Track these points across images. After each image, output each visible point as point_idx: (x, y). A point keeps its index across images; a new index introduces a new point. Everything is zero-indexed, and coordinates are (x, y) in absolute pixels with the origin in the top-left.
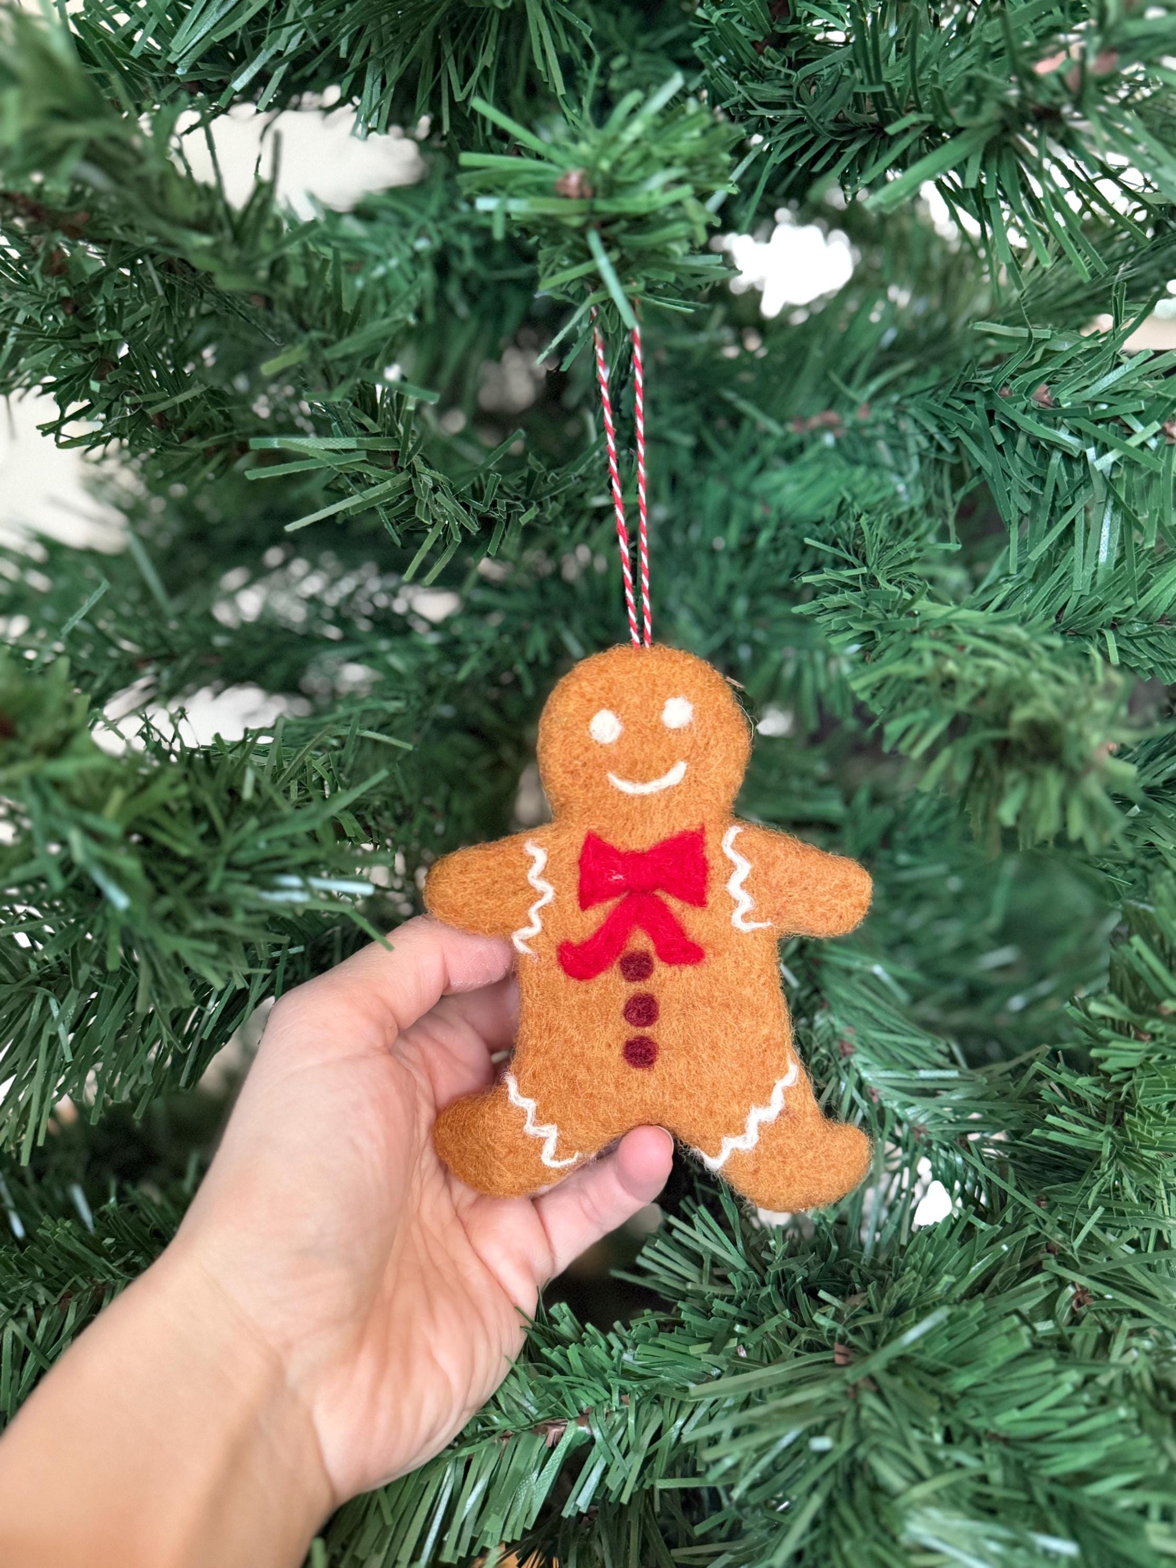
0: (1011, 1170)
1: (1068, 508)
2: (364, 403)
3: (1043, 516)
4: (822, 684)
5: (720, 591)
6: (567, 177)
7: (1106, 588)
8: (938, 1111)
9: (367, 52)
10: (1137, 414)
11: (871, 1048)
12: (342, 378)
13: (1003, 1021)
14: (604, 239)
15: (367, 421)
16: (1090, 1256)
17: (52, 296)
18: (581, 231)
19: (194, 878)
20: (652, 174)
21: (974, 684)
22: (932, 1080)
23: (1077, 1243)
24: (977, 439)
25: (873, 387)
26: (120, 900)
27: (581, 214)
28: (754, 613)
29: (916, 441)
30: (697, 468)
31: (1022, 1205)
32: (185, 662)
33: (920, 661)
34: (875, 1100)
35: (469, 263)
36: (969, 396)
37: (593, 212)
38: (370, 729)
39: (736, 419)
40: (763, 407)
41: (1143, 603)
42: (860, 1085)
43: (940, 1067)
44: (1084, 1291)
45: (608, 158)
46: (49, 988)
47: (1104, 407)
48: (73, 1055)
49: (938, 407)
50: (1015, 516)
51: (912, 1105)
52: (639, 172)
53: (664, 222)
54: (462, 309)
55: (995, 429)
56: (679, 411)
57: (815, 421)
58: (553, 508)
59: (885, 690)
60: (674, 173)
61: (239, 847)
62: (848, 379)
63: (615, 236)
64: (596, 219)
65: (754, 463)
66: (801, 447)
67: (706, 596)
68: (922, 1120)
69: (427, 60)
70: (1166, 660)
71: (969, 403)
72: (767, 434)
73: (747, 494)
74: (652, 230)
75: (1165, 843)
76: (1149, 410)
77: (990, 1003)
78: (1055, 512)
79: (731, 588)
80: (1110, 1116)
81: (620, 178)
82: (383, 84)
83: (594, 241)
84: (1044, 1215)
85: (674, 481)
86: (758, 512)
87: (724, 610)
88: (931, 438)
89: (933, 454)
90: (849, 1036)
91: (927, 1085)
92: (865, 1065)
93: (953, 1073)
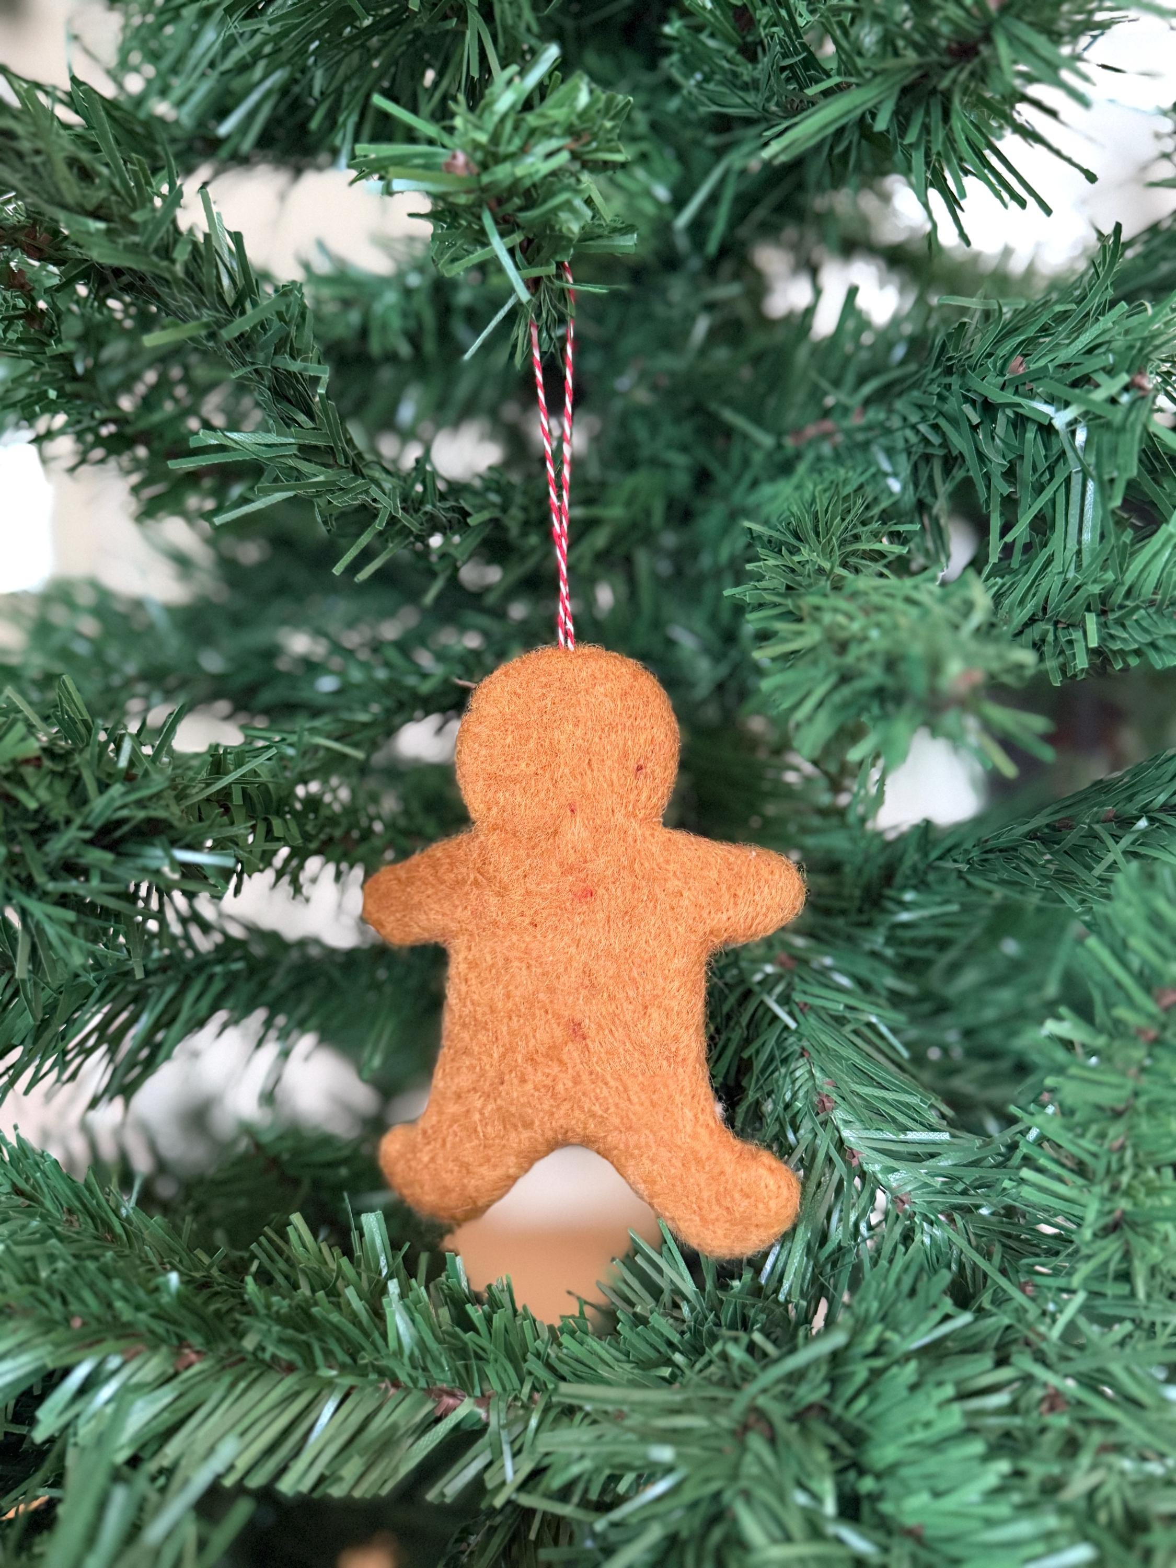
1: (1048, 483)
6: (454, 157)
7: (1088, 567)
8: (929, 1180)
10: (1106, 369)
11: (853, 1104)
15: (301, 417)
16: (1069, 1352)
20: (535, 145)
22: (920, 1143)
23: (1054, 1335)
24: (953, 421)
25: (868, 389)
27: (468, 192)
29: (903, 436)
31: (1002, 1289)
34: (855, 1162)
37: (482, 189)
40: (758, 420)
41: (1126, 577)
42: (840, 1144)
43: (932, 1129)
44: (1054, 1392)
45: (485, 131)
49: (920, 397)
50: (997, 499)
51: (896, 1170)
52: (518, 141)
55: (969, 408)
56: (675, 433)
57: (811, 431)
60: (555, 143)
62: (838, 382)
64: (488, 197)
65: (747, 479)
66: (796, 458)
68: (907, 1188)
76: (1118, 363)
78: (1036, 490)
83: (487, 220)
84: (1027, 1304)
88: (918, 432)
89: (920, 449)
90: (827, 1089)
91: (919, 1150)
92: (847, 1122)
93: (945, 1136)
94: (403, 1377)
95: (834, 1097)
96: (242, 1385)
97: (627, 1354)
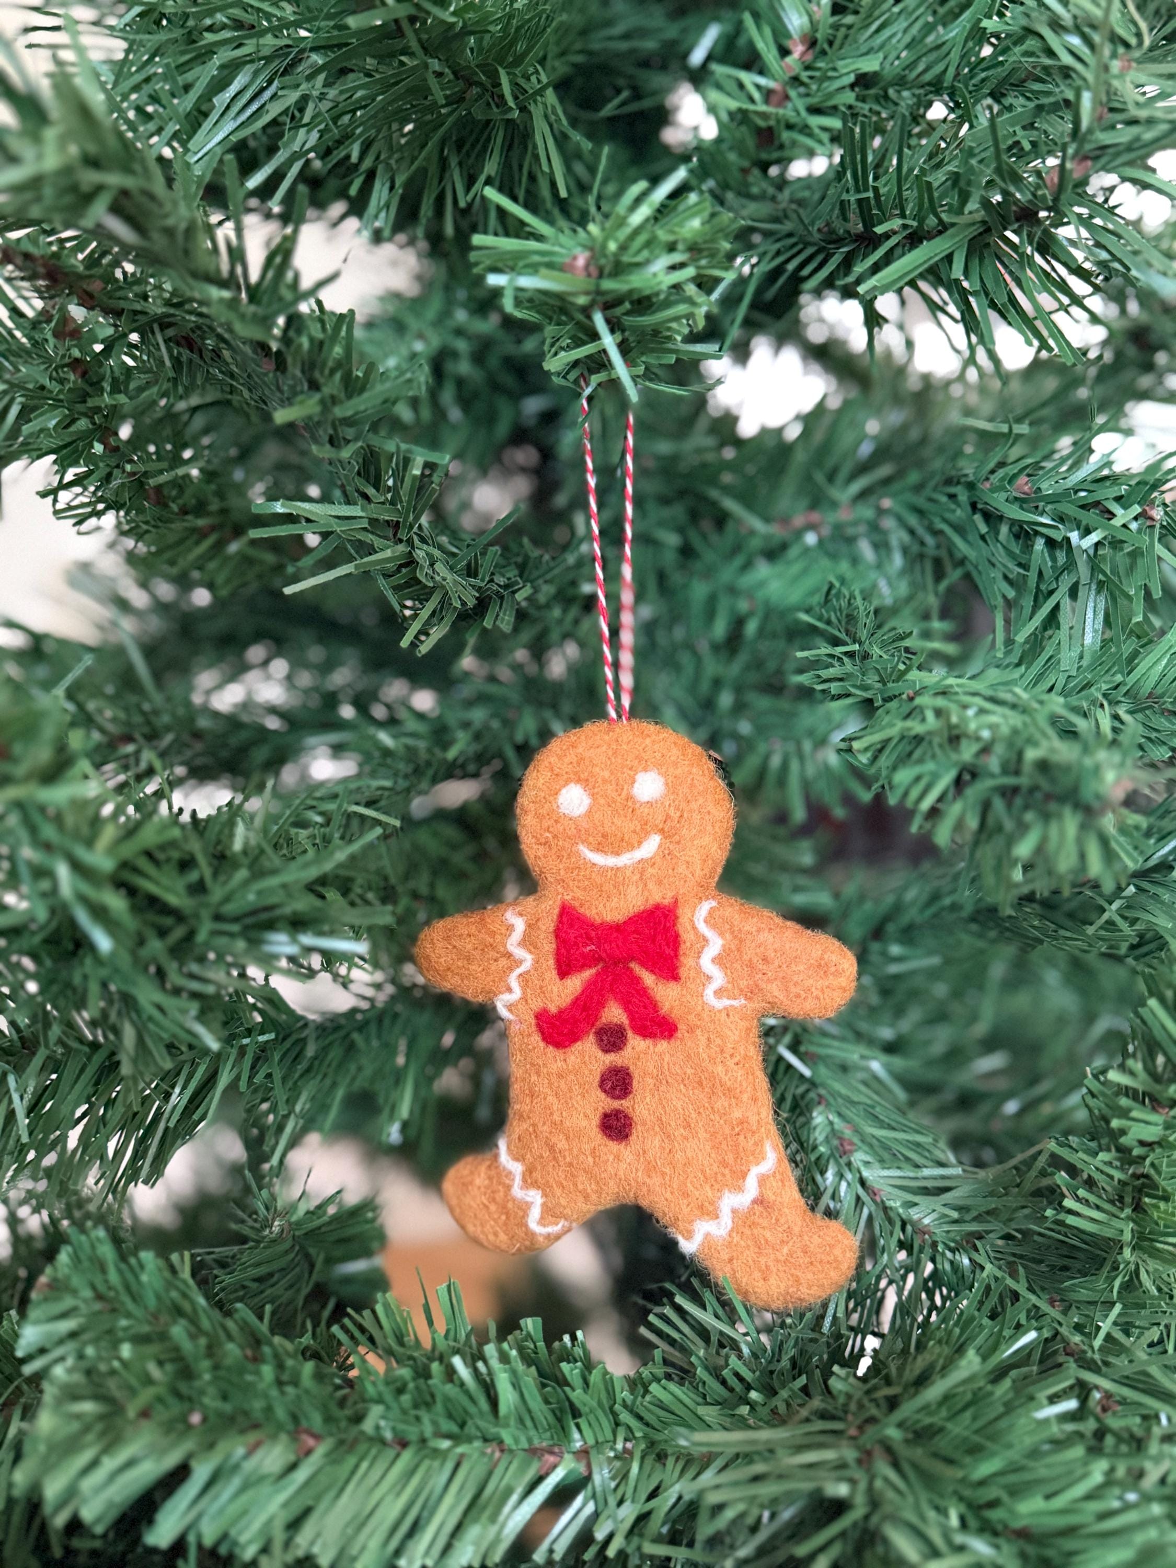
0: (1021, 1270)
1: (1051, 592)
2: (367, 472)
3: (1027, 602)
4: (811, 771)
5: (705, 687)
6: (575, 258)
7: (1092, 668)
8: (943, 1210)
9: (378, 158)
10: (1118, 499)
11: (871, 1146)
12: (348, 442)
13: (997, 1126)
14: (608, 321)
15: (371, 491)
16: (1111, 1359)
17: (63, 356)
18: (586, 311)
19: (178, 933)
20: (657, 257)
21: (978, 739)
22: (934, 1178)
23: (1098, 1342)
24: (960, 529)
25: (855, 488)
26: (103, 942)
27: (587, 293)
28: (739, 708)
29: (897, 536)
30: (682, 567)
31: (1035, 1306)
32: (168, 738)
33: (923, 720)
34: (879, 1198)
35: (464, 367)
36: (952, 490)
37: (599, 292)
38: (357, 804)
39: (721, 519)
40: (749, 506)
41: (1131, 679)
42: (862, 1184)
43: (941, 1164)
44: (1108, 1395)
45: (616, 240)
46: (8, 1063)
47: (1083, 494)
48: (30, 1134)
49: (920, 501)
50: (1000, 601)
51: (916, 1204)
52: (645, 254)
53: (667, 304)
54: (455, 414)
55: (978, 518)
56: (666, 513)
57: (799, 520)
58: (547, 590)
59: (887, 752)
60: (677, 257)
61: (227, 899)
62: (831, 477)
63: (618, 318)
64: (600, 299)
65: (739, 561)
66: (784, 547)
67: (693, 688)
68: (926, 1221)
69: (433, 169)
70: (1153, 735)
71: (952, 497)
72: (752, 533)
73: (733, 591)
74: (654, 312)
75: (1163, 922)
76: (1129, 494)
77: (984, 1108)
78: (1040, 597)
79: (717, 683)
80: (1128, 1200)
81: (626, 259)
82: (392, 188)
83: (599, 320)
84: (1060, 1317)
85: (662, 577)
86: (743, 606)
87: (709, 704)
88: (912, 532)
89: (915, 548)
90: (848, 1133)
91: (929, 1184)
92: (867, 1163)
93: (958, 1171)
94: (508, 1440)
95: (856, 1140)
96: (364, 1465)
97: (704, 1396)
